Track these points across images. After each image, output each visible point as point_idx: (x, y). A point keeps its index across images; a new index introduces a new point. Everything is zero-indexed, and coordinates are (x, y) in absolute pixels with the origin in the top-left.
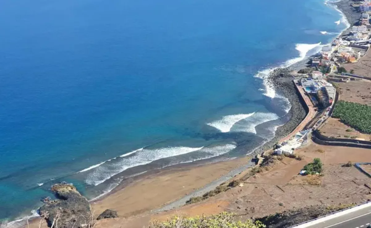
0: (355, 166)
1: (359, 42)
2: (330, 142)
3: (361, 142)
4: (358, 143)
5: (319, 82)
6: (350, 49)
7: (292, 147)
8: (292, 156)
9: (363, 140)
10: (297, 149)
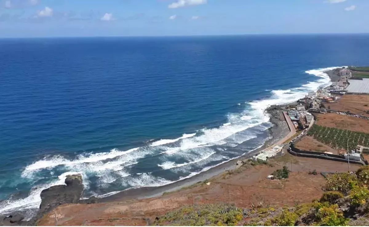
0: (321, 174)
1: (337, 90)
2: (301, 154)
3: (329, 155)
4: (326, 156)
5: (301, 112)
6: (330, 94)
7: (267, 155)
8: (265, 163)
9: (331, 153)
10: (271, 158)
